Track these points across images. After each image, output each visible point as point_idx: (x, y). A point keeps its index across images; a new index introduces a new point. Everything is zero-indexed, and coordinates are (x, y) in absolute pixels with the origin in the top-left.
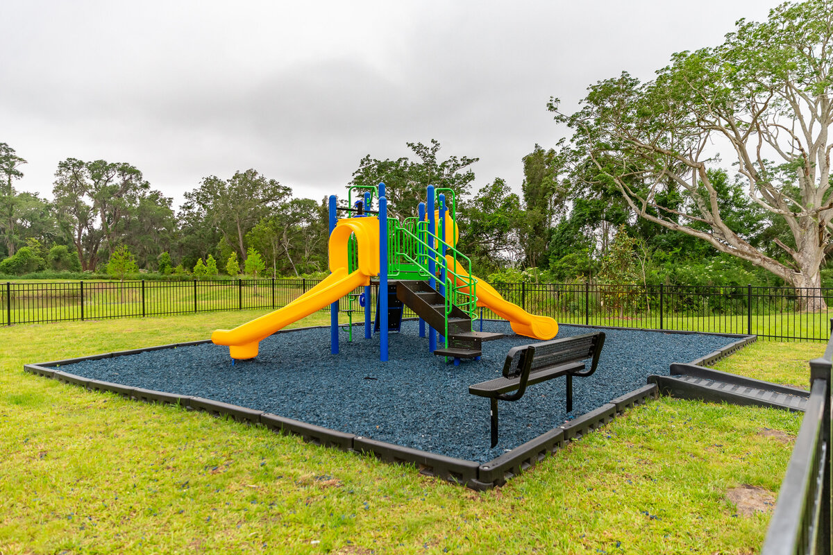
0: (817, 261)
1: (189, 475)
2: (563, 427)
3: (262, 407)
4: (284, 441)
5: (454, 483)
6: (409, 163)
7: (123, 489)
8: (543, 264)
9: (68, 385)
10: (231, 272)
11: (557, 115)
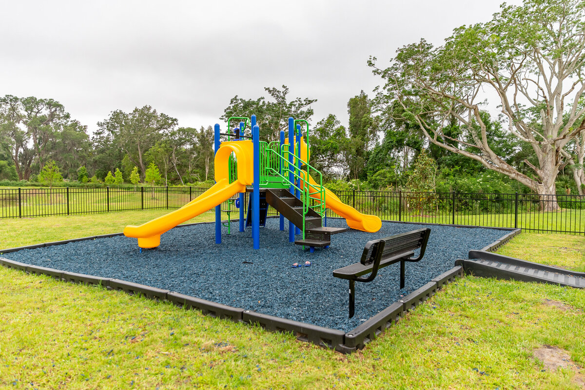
0: (553, 176)
1: (113, 344)
2: (402, 301)
3: (167, 287)
4: (186, 314)
5: (325, 348)
6: (266, 102)
7: (59, 357)
8: (363, 177)
9: (10, 269)
10: (133, 181)
11: (374, 69)
